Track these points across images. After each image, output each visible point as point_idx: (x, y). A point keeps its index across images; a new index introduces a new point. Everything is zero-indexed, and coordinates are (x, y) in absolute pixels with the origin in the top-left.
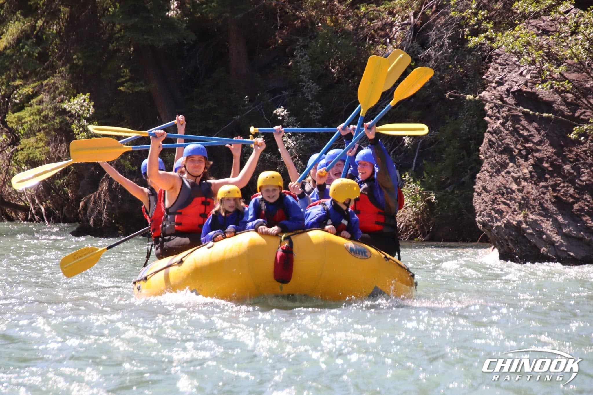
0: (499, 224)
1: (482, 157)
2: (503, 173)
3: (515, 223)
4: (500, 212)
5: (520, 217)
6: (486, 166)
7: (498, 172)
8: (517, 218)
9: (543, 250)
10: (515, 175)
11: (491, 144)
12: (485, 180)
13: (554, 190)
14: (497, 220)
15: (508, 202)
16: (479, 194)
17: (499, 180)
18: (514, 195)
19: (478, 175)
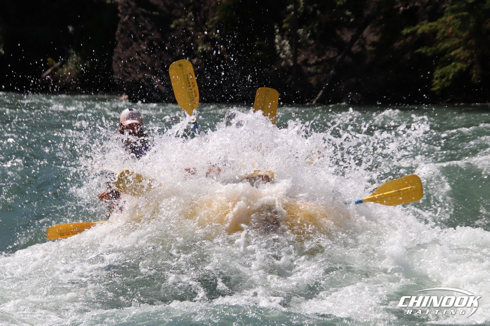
0: (128, 80)
1: (117, 39)
2: (130, 49)
3: (137, 79)
4: (129, 73)
5: (140, 76)
6: (119, 44)
7: (127, 48)
8: (139, 76)
9: (155, 95)
10: (137, 50)
11: (122, 31)
12: (119, 53)
13: (161, 59)
14: (127, 77)
15: (133, 66)
16: (116, 62)
17: (128, 53)
18: (137, 62)
19: (115, 50)
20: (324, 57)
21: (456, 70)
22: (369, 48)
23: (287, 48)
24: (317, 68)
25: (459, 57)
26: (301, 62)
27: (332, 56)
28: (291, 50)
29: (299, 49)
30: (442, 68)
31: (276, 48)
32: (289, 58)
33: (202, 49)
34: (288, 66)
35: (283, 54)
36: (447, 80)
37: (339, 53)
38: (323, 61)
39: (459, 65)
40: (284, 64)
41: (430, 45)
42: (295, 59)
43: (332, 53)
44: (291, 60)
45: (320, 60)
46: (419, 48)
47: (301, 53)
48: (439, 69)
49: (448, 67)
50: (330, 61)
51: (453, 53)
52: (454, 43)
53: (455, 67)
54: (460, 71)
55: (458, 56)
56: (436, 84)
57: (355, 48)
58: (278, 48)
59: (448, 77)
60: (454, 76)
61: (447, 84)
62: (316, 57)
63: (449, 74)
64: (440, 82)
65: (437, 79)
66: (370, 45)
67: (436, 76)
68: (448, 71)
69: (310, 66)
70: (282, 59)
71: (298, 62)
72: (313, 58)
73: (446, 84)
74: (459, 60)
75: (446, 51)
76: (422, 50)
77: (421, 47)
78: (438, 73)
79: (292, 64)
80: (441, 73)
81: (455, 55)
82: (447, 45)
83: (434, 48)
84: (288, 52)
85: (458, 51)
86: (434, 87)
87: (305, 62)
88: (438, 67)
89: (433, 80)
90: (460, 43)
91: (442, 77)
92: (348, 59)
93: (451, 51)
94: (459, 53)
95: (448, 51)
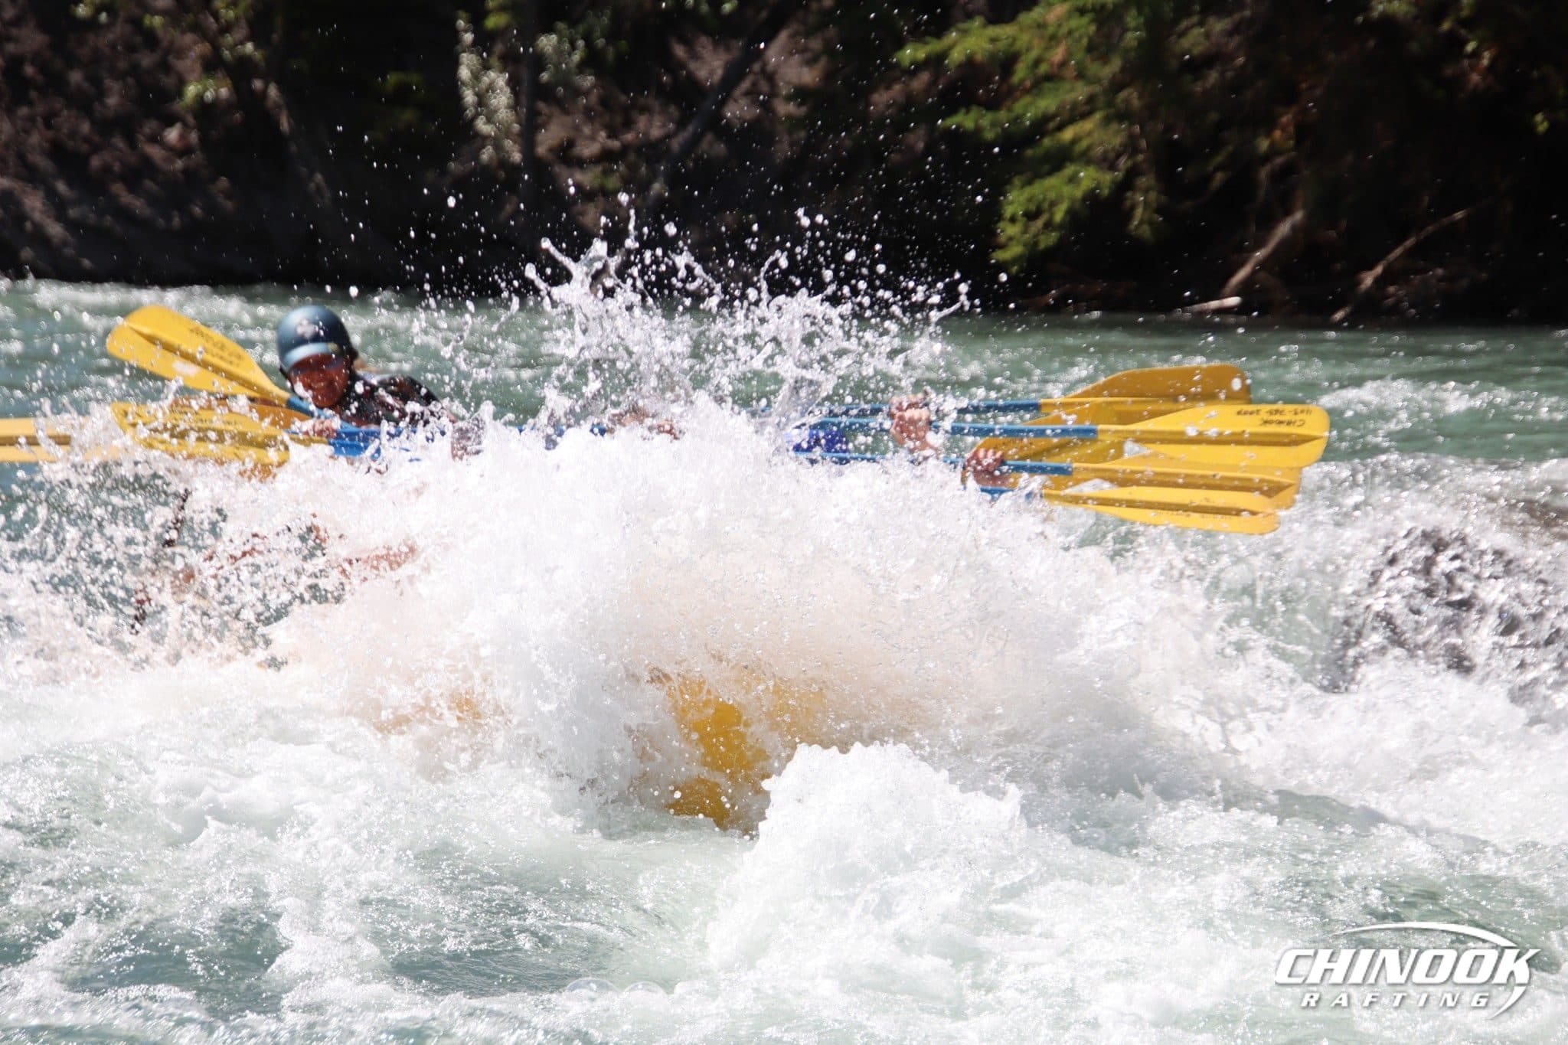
20: (629, 137)
21: (1078, 193)
22: (785, 109)
23: (501, 99)
24: (607, 173)
25: (1089, 148)
26: (551, 150)
27: (656, 132)
28: (514, 106)
29: (541, 106)
30: (1029, 182)
31: (459, 98)
32: (508, 134)
33: (200, 97)
34: (503, 163)
35: (489, 121)
36: (1048, 225)
37: (681, 124)
38: (626, 148)
39: (1088, 177)
40: (491, 158)
41: (992, 104)
42: (527, 139)
43: (657, 122)
44: (515, 142)
45: (615, 144)
46: (952, 112)
47: (550, 117)
48: (1023, 187)
49: (1052, 181)
50: (652, 151)
51: (1068, 134)
52: (1070, 97)
53: (1073, 180)
54: (1091, 197)
55: (1084, 144)
56: (1011, 239)
57: (738, 110)
58: (469, 97)
59: (1052, 215)
60: (1071, 212)
61: (1049, 240)
62: (603, 134)
63: (1053, 204)
64: (1025, 231)
65: (1013, 220)
66: (789, 98)
67: (1008, 211)
68: (1052, 195)
69: (580, 163)
70: (485, 138)
71: (541, 150)
72: (593, 138)
73: (1042, 238)
74: (1086, 159)
75: (1042, 126)
76: (965, 120)
77: (963, 111)
78: (1015, 201)
79: (517, 157)
80: (1030, 200)
81: (1075, 141)
82: (1046, 103)
83: (1002, 115)
84: (504, 114)
85: (1087, 125)
86: (1002, 247)
87: (565, 154)
88: (1017, 181)
89: (1001, 225)
90: (1091, 99)
91: (1031, 216)
92: (714, 148)
93: (1061, 128)
94: (1090, 134)
95: (1051, 125)
